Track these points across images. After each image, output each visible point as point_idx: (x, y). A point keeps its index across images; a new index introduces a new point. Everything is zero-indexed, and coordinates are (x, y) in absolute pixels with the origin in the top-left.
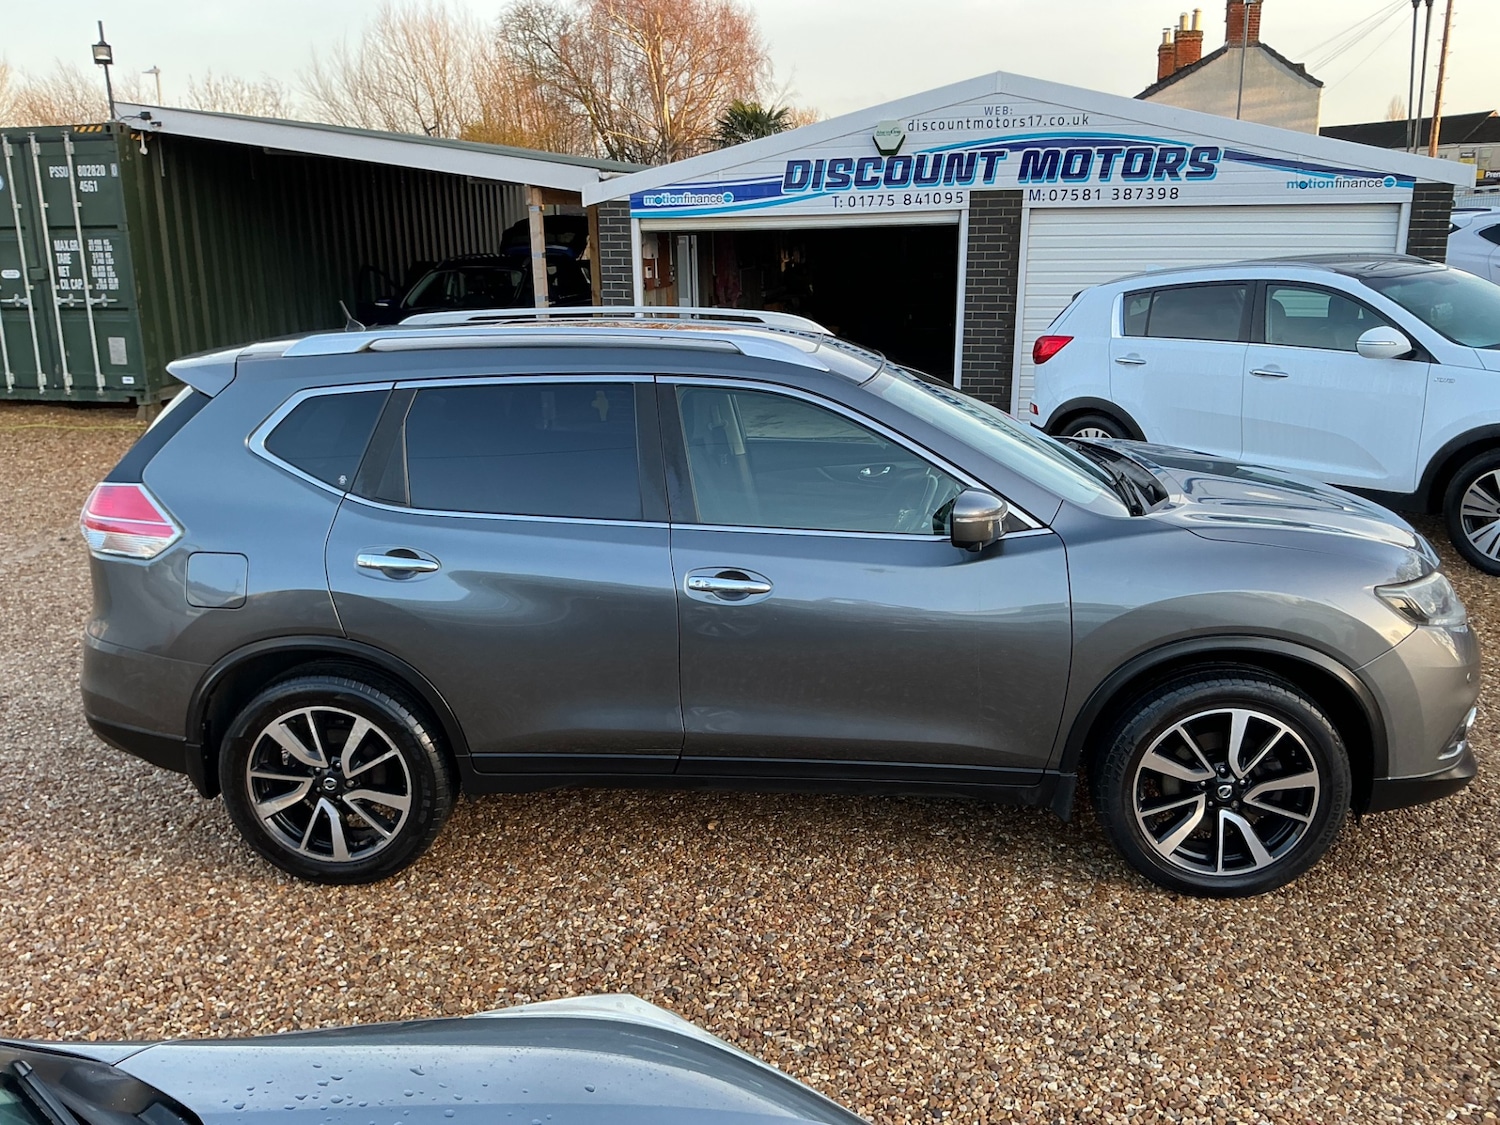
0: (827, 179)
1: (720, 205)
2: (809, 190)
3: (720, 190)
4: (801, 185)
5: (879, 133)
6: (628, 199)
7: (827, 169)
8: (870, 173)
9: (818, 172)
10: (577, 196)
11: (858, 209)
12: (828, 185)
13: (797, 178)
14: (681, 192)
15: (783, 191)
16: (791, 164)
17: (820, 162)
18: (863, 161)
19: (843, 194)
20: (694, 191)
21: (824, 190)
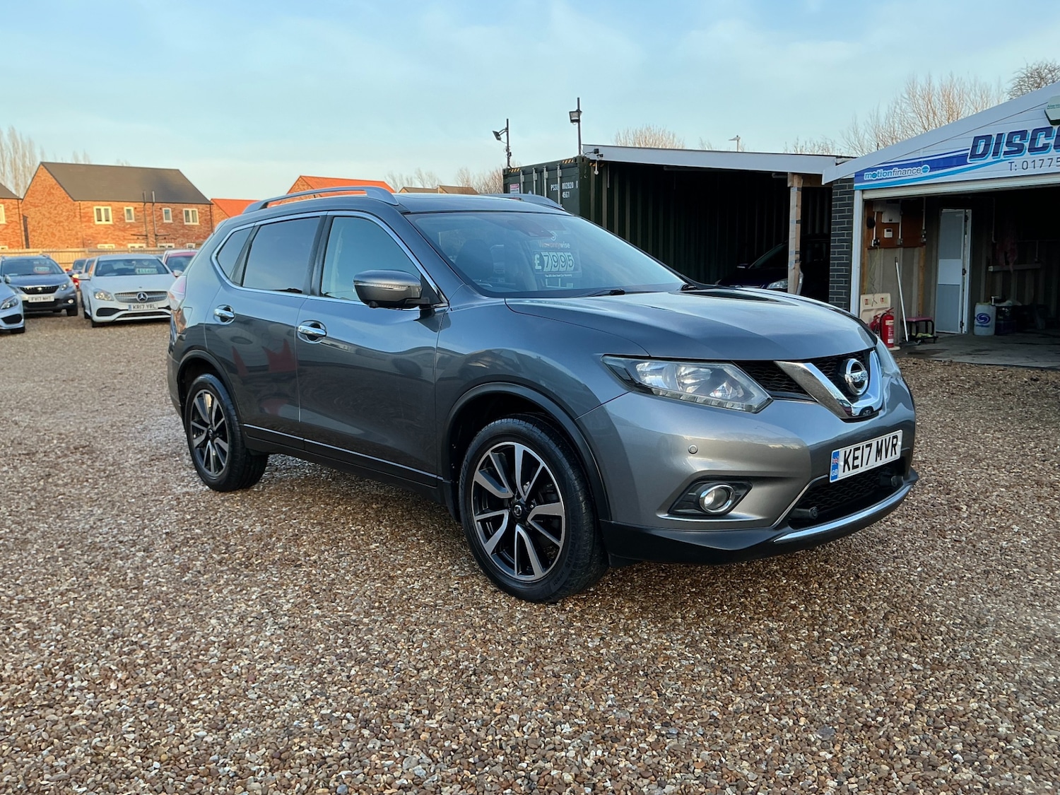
0: (1005, 149)
1: (919, 176)
2: (990, 158)
3: (920, 164)
4: (983, 155)
5: (1049, 107)
6: (853, 176)
7: (1005, 141)
8: (1042, 141)
9: (998, 144)
10: (820, 176)
11: (1030, 171)
12: (1006, 153)
13: (980, 150)
14: (891, 167)
15: (968, 161)
16: (977, 139)
17: (1000, 136)
18: (1036, 131)
19: (1018, 160)
20: (900, 167)
21: (1002, 157)
